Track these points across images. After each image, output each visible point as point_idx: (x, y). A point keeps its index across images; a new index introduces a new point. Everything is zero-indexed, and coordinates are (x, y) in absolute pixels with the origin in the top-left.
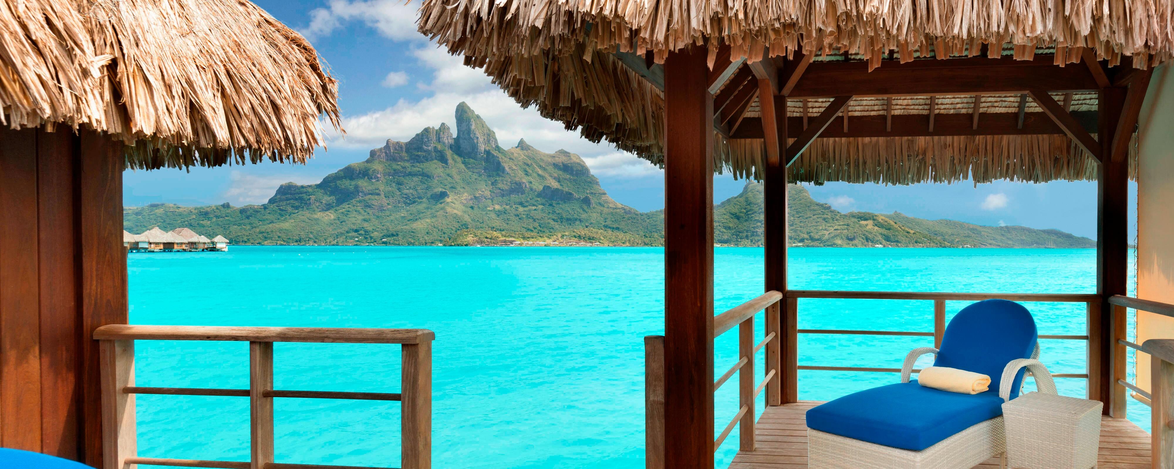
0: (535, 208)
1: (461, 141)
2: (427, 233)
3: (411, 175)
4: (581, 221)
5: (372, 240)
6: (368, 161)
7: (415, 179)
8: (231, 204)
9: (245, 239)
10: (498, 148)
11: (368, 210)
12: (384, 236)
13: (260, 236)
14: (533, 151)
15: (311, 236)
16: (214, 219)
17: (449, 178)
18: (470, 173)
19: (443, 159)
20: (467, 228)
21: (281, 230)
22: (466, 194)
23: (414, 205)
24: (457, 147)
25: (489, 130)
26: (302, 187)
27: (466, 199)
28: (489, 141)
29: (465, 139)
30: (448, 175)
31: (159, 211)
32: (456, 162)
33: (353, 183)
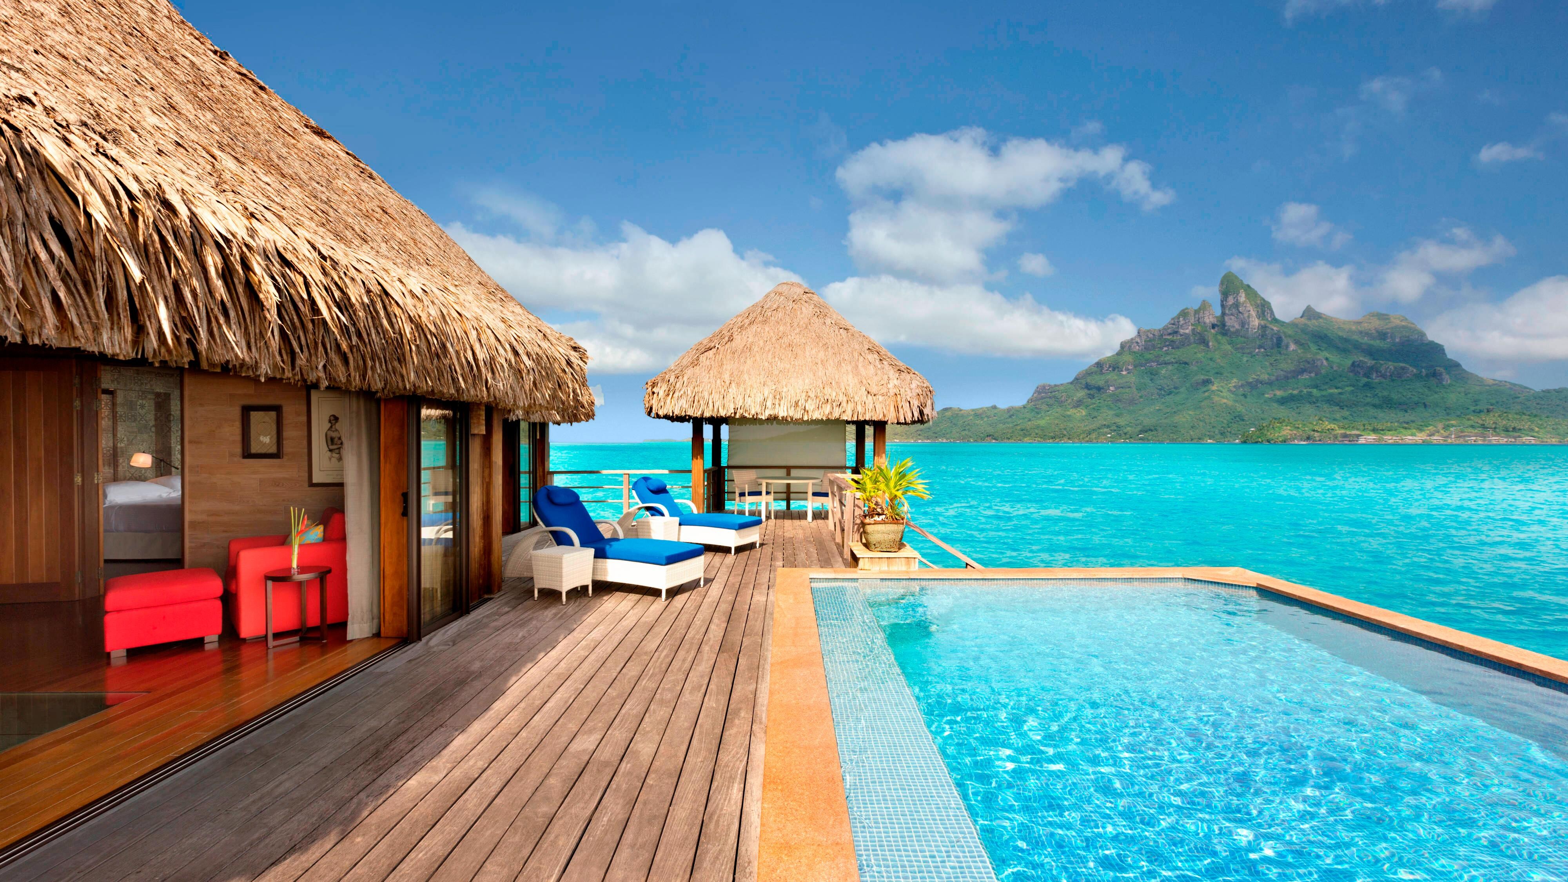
0: (1340, 391)
1: (1226, 318)
2: (1192, 427)
3: (1165, 364)
4: (1425, 406)
5: (1128, 436)
6: (1118, 354)
7: (1170, 367)
8: (998, 406)
9: (1009, 436)
10: (1275, 320)
11: (1119, 404)
12: (1141, 432)
13: (1021, 433)
14: (1326, 319)
15: (1065, 433)
16: (986, 419)
17: (1211, 363)
18: (1239, 355)
19: (1203, 341)
20: (1243, 420)
21: (1038, 427)
22: (1235, 380)
23: (1170, 396)
24: (1221, 326)
25: (1264, 300)
26: (1056, 386)
27: (1235, 387)
28: (1263, 312)
29: (1232, 315)
30: (1211, 359)
31: (948, 414)
32: (1219, 343)
33: (1103, 377)
